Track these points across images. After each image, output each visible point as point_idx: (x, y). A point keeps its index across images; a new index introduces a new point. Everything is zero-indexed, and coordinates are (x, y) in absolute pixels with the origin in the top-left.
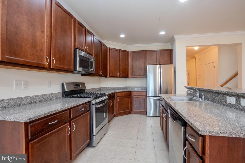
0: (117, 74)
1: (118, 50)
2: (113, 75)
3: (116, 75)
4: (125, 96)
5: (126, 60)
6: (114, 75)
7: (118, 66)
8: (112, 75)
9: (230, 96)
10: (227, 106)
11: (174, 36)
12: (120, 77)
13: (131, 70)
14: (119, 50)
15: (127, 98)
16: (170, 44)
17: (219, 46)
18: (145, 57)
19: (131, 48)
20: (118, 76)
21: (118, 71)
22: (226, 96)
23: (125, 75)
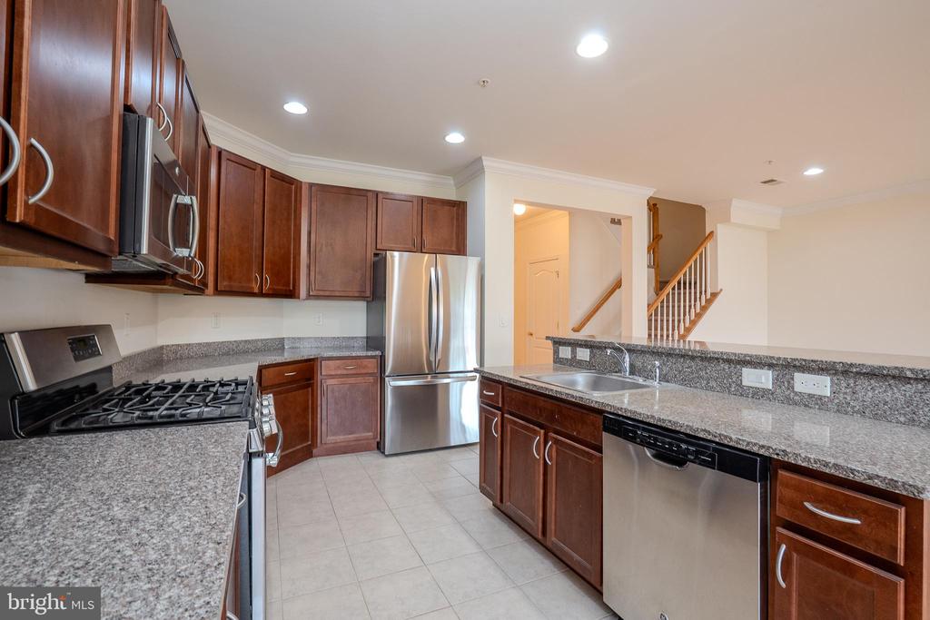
0: (249, 280)
1: (259, 169)
2: (232, 283)
3: (245, 285)
4: (292, 380)
5: (288, 219)
6: (236, 286)
7: (256, 244)
8: (225, 283)
9: (755, 368)
10: (742, 395)
11: (483, 158)
12: (261, 294)
13: (309, 267)
14: (264, 168)
15: (301, 391)
16: (452, 182)
17: (573, 213)
18: (369, 216)
19: (309, 168)
20: (256, 290)
21: (255, 268)
22: (738, 366)
23: (285, 289)
